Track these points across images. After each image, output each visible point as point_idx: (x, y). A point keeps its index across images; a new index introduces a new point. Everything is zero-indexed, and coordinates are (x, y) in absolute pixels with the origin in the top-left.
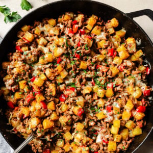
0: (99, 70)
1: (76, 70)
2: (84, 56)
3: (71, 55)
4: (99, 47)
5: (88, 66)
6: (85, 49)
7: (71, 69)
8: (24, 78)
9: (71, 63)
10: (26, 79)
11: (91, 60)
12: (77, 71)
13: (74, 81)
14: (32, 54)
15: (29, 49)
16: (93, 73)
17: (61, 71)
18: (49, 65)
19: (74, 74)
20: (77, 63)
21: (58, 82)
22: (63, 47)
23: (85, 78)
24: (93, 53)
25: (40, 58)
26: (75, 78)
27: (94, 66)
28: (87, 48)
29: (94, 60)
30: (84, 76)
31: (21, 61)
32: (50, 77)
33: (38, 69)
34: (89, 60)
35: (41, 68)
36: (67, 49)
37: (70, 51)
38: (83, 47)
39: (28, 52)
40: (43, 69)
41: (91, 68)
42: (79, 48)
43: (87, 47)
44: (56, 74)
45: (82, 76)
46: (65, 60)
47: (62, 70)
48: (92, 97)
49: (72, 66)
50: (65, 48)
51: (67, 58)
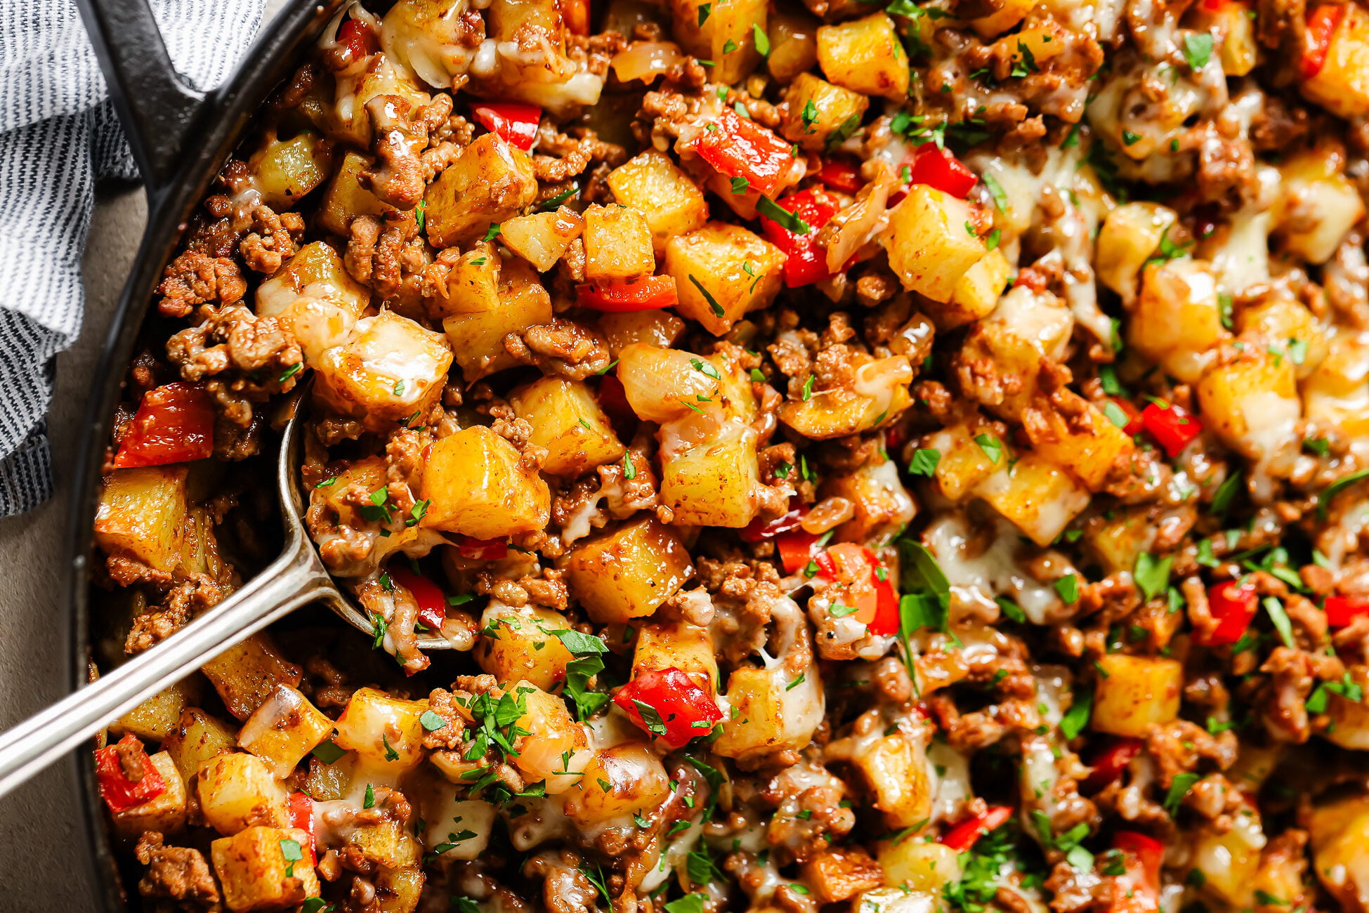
0: (1108, 870)
1: (1086, 619)
2: (1232, 682)
3: (1233, 539)
5: (1140, 744)
6: (1318, 681)
7: (1094, 570)
8: (947, 74)
9: (1156, 554)
10: (940, 98)
11: (1206, 766)
12: (1075, 640)
13: (972, 618)
14: (1192, 121)
15: (1235, 86)
16: (1078, 804)
17: (1068, 470)
18: (1104, 326)
19: (1037, 603)
20: (1161, 625)
21: (942, 442)
22: (1308, 449)
23: (1016, 735)
25: (1165, 217)
26: (1006, 624)
27: (1155, 811)
28: (1319, 700)
29: (1214, 791)
30: (1026, 715)
31: (1125, 24)
32: (986, 349)
33: (1047, 213)
34: (1205, 742)
35: (1064, 242)
36: (1289, 490)
37: (1267, 525)
38: (1326, 662)
39: (1214, 74)
40: (1051, 260)
41: (1127, 777)
42: (1316, 618)
43: (1337, 704)
44: (1034, 421)
45: (1023, 695)
46: (1180, 487)
47: (1079, 483)
49: (1124, 578)
50: (1302, 468)
51: (1202, 506)
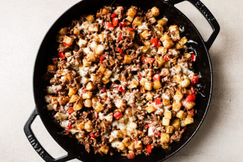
0: (144, 63)
2: (127, 49)
3: (113, 50)
4: (142, 38)
5: (132, 60)
6: (127, 42)
7: (114, 65)
11: (135, 53)
12: (121, 67)
13: (120, 76)
15: (72, 54)
16: (138, 65)
17: (104, 72)
19: (118, 70)
20: (120, 58)
22: (104, 42)
23: (131, 72)
24: (136, 45)
25: (83, 61)
26: (120, 73)
27: (139, 59)
29: (137, 52)
30: (129, 71)
31: (67, 68)
34: (132, 53)
36: (108, 44)
37: (112, 46)
38: (125, 41)
39: (71, 57)
41: (136, 61)
42: (121, 42)
45: (127, 70)
46: (107, 58)
47: (105, 70)
48: (139, 91)
49: (116, 62)
50: (106, 44)
51: (109, 55)
